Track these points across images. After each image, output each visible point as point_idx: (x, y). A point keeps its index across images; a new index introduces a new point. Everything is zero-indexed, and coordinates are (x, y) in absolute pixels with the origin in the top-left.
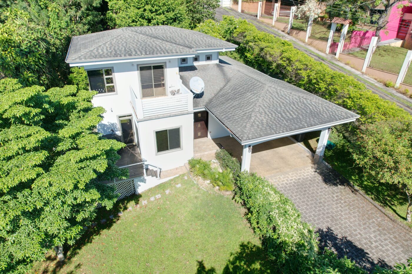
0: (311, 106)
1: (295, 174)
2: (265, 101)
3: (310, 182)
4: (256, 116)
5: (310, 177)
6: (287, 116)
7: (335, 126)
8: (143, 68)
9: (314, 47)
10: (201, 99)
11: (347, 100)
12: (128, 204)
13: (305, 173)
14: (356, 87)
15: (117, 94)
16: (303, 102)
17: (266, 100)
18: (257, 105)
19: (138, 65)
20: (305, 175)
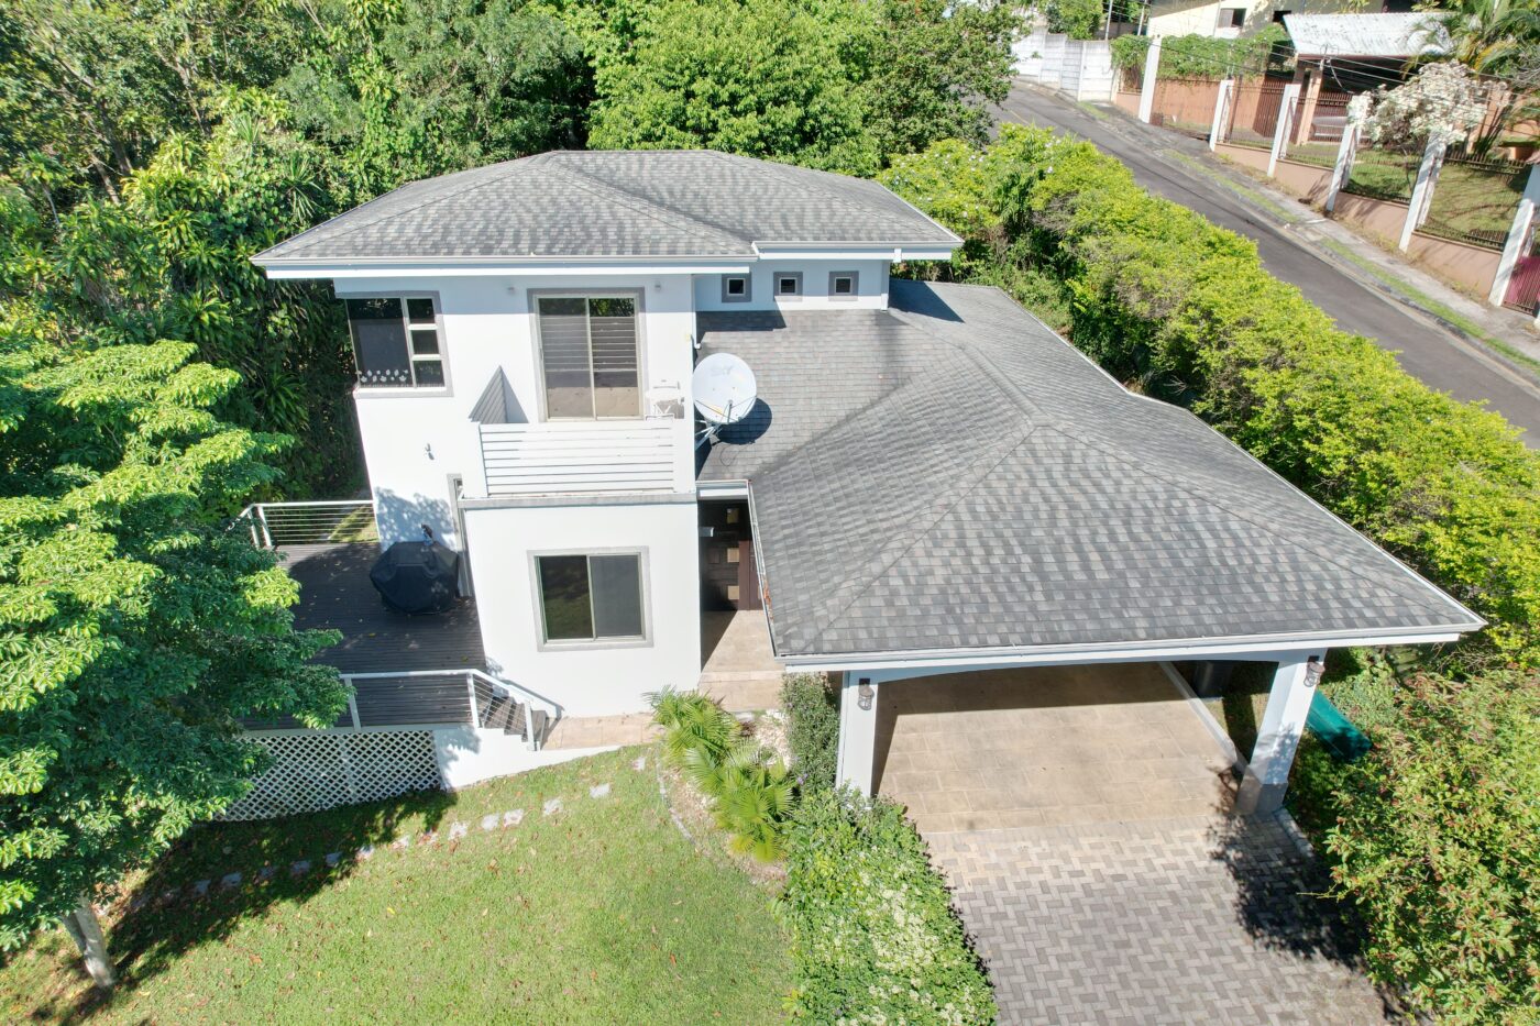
0: (1216, 536)
1: (1109, 851)
2: (988, 487)
3: (1168, 903)
4: (908, 550)
5: (1180, 879)
6: (1064, 571)
7: (1389, 648)
8: (552, 306)
9: (1436, 273)
10: (749, 447)
11: (1439, 531)
12: (403, 823)
13: (1160, 854)
14: (1497, 468)
15: (450, 394)
16: (1183, 513)
17: (995, 484)
18: (942, 501)
19: (530, 292)
20: (1157, 862)
